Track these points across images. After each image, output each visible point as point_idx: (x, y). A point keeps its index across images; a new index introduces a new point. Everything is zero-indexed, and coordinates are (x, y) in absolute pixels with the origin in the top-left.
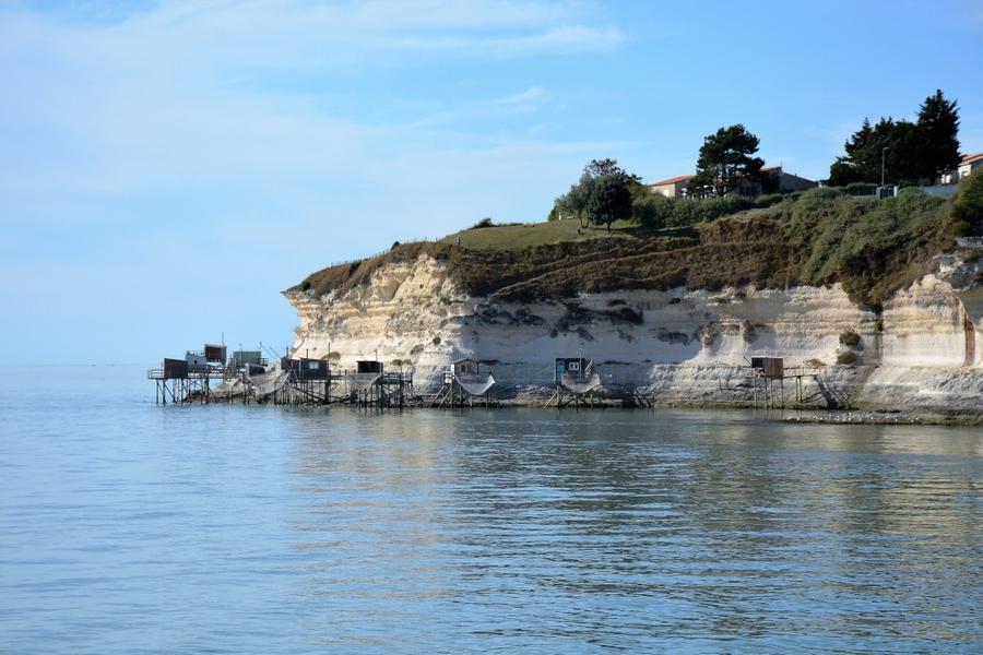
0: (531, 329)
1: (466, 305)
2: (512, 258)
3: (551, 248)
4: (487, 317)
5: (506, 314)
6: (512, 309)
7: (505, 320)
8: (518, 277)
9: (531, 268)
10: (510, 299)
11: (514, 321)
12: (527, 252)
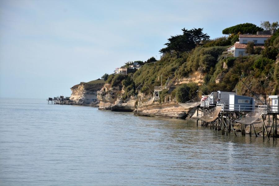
0: (93, 95)
1: (85, 92)
2: (93, 85)
3: (98, 84)
4: (88, 93)
5: (90, 93)
6: (91, 92)
7: (90, 94)
8: (93, 88)
9: (95, 87)
10: (91, 91)
11: (91, 94)
12: (95, 85)
